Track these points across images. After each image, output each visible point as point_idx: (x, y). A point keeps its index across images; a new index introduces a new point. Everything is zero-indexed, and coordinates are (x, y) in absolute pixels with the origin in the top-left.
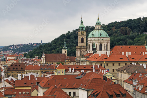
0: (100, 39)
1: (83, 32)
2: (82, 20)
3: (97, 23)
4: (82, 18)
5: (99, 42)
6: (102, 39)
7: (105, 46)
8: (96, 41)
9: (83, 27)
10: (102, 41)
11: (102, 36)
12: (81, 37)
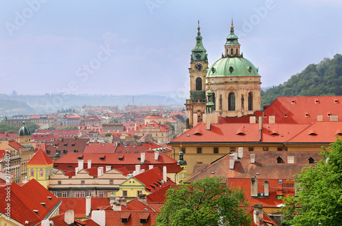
0: (228, 80)
1: (199, 63)
2: (199, 34)
3: (228, 40)
4: (199, 29)
5: (227, 88)
6: (234, 80)
7: (243, 100)
8: (219, 86)
9: (202, 52)
10: (234, 86)
11: (234, 74)
12: (196, 77)
